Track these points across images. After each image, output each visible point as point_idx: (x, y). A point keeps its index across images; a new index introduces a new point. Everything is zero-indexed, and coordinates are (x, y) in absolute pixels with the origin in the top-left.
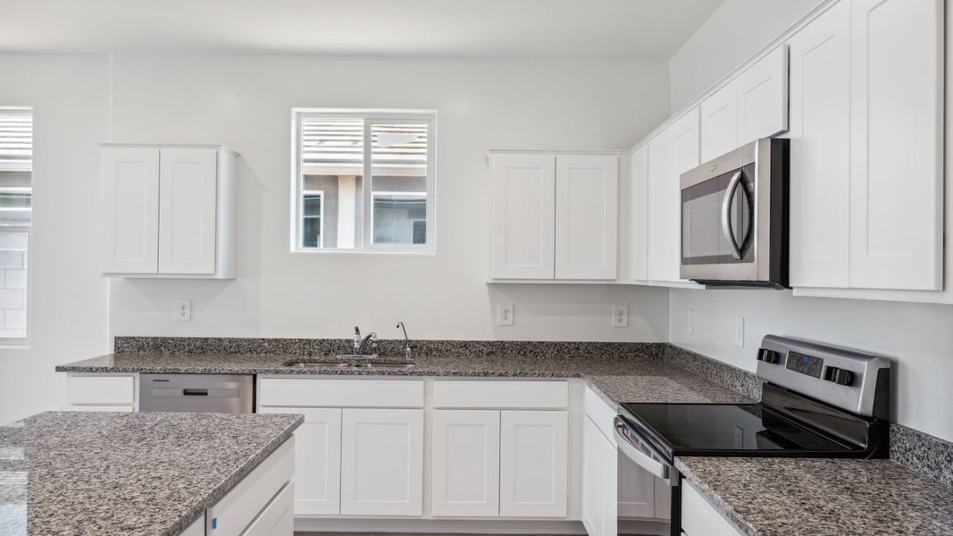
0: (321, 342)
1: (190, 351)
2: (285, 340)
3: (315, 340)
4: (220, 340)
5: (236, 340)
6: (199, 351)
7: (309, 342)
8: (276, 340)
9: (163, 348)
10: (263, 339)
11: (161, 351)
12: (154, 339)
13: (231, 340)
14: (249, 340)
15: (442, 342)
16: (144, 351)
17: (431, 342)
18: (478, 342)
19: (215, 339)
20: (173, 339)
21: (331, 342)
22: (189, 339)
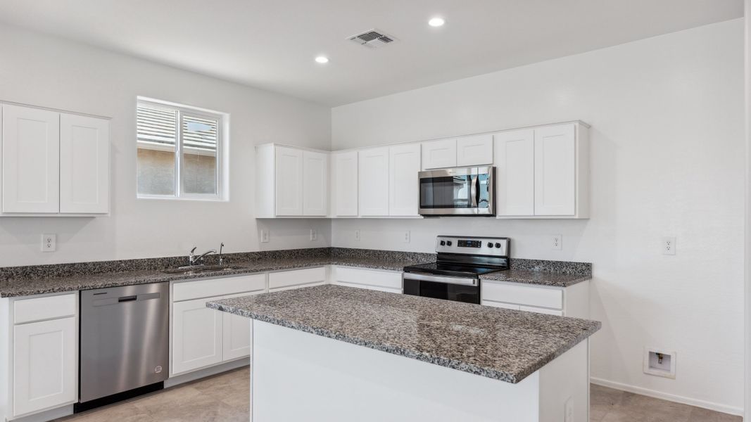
0: (163, 259)
1: (59, 275)
2: (137, 260)
3: (158, 259)
4: (85, 264)
5: (99, 263)
6: (67, 274)
7: (154, 260)
8: (130, 261)
9: (32, 275)
10: (120, 261)
11: (30, 278)
12: (23, 268)
13: (94, 264)
14: (109, 262)
15: (235, 254)
16: (13, 279)
17: (229, 255)
18: (253, 253)
19: (81, 263)
20: (42, 267)
21: (169, 259)
22: (58, 265)
